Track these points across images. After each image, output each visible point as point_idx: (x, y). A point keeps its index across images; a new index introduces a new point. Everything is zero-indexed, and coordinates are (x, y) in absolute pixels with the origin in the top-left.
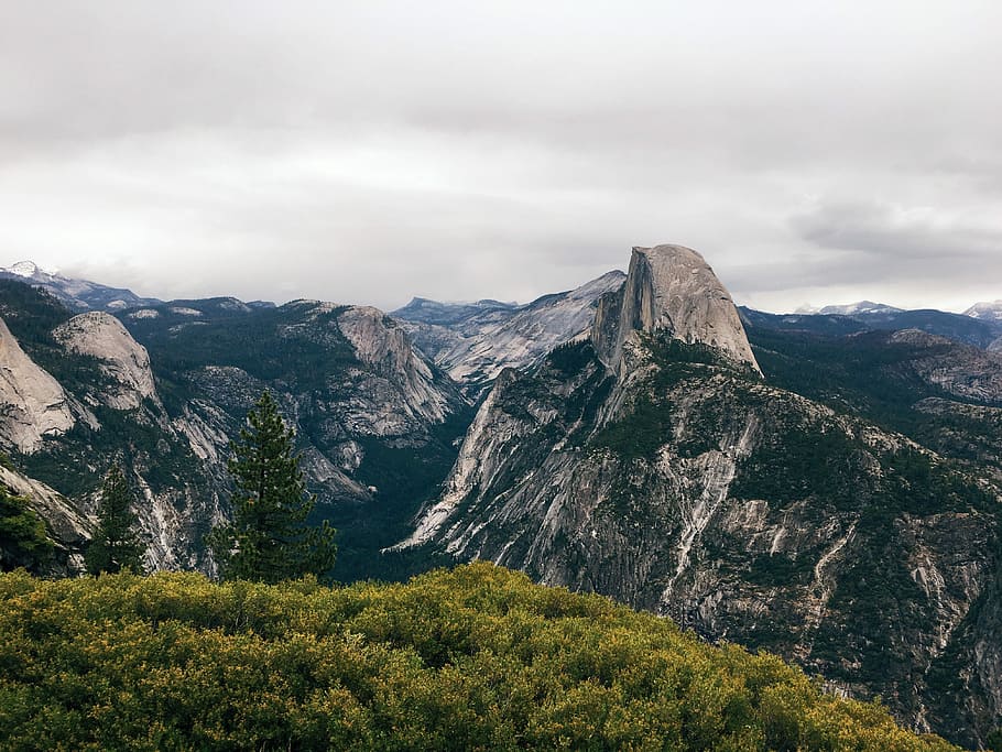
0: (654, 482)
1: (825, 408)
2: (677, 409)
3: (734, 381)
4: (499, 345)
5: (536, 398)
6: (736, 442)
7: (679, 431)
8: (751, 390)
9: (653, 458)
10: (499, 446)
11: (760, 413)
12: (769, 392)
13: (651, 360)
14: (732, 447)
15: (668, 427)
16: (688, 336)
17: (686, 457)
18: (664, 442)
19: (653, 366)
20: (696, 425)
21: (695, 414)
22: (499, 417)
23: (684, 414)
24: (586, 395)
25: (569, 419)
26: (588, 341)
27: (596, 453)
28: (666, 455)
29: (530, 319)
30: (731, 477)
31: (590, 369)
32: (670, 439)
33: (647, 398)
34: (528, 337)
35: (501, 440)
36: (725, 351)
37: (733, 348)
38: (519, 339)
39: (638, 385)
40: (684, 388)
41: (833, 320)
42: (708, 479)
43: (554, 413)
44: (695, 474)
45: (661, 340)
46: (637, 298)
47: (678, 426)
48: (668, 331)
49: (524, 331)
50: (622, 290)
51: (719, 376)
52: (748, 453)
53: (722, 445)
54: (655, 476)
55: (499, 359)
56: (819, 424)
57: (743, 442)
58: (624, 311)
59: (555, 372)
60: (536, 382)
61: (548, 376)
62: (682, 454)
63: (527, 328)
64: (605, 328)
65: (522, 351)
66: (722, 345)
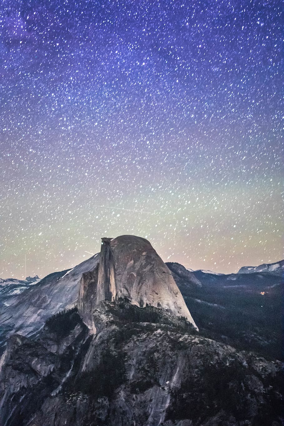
0: (114, 413)
1: (229, 347)
2: (130, 358)
3: (169, 333)
4: (17, 314)
5: (37, 356)
6: (170, 379)
7: (131, 375)
8: (181, 340)
9: (112, 396)
10: (11, 396)
11: (186, 356)
12: (192, 340)
13: (112, 323)
14: (168, 382)
15: (124, 371)
16: (141, 302)
17: (136, 393)
18: (121, 383)
19: (114, 327)
20: (143, 368)
21: (142, 360)
22: (10, 374)
23: (134, 362)
24: (75, 351)
25: (62, 371)
26: (75, 309)
27: (73, 396)
28: (122, 394)
29: (40, 292)
30: (167, 405)
31: (77, 330)
32: (125, 380)
33: (109, 351)
34: (39, 307)
35: (12, 391)
36: (167, 310)
37: (173, 308)
38: (32, 309)
39: (102, 342)
40: (135, 343)
41: (261, 277)
42: (152, 408)
43: (52, 367)
44: (143, 405)
45: (122, 306)
46: (106, 276)
47: (130, 370)
48: (127, 299)
49: (36, 302)
50: (97, 269)
51: (159, 331)
52: (179, 386)
53: (161, 382)
54: (114, 410)
55: (17, 325)
56: (225, 359)
57: (175, 378)
58: (99, 285)
59: (51, 335)
60: (37, 344)
61: (45, 338)
62: (133, 391)
63: (38, 300)
64: (87, 298)
65: (35, 318)
66: (165, 306)
